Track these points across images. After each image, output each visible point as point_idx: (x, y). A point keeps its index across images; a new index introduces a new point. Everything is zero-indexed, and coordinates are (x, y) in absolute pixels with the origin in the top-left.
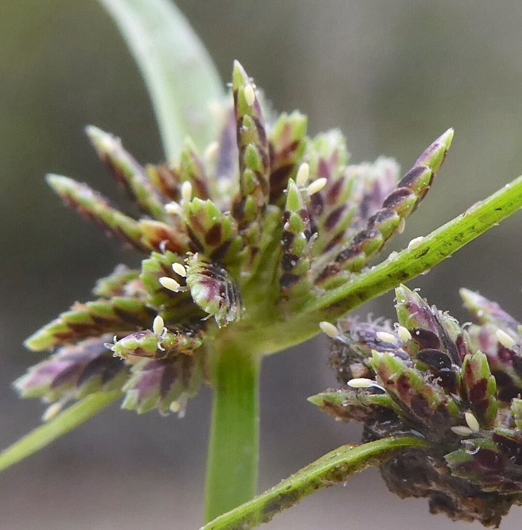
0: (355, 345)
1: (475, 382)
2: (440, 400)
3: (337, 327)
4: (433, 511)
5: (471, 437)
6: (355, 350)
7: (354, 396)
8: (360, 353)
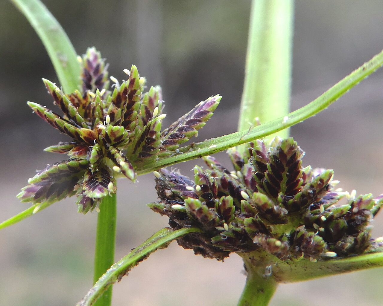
0: (168, 182)
1: (226, 208)
2: (214, 217)
3: (159, 173)
4: (196, 253)
5: (223, 231)
6: (168, 184)
7: (169, 206)
8: (169, 185)
